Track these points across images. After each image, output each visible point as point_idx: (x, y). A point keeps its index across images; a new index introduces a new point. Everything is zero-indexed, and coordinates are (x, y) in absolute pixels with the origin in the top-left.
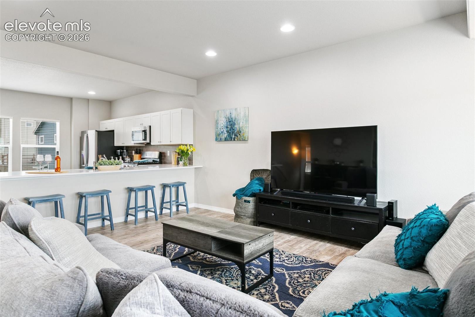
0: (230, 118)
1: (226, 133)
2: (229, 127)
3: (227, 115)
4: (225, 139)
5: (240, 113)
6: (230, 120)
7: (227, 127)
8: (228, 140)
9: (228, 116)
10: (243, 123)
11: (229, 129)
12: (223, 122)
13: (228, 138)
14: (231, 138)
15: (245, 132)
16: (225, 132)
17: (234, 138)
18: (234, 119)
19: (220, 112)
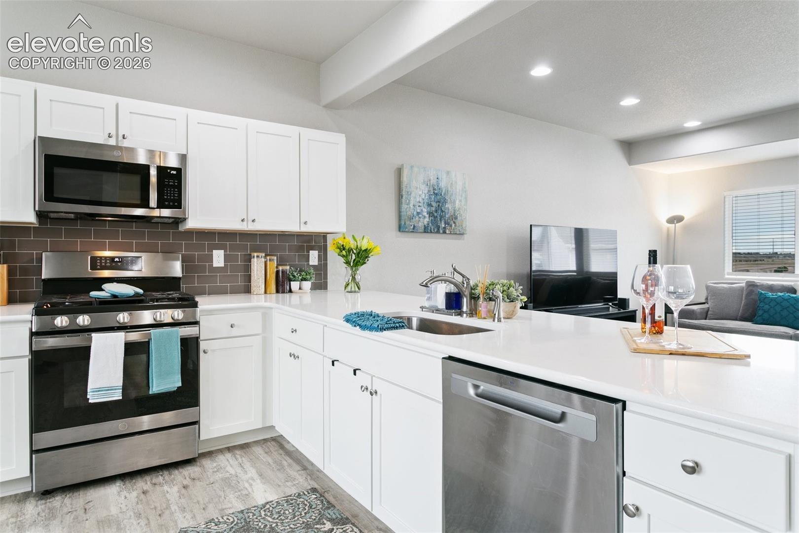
0: (436, 187)
1: (427, 216)
2: (434, 204)
3: (430, 180)
4: (425, 229)
5: (456, 182)
6: (435, 192)
7: (430, 205)
8: (431, 232)
9: (432, 182)
10: (460, 201)
11: (433, 209)
12: (421, 193)
13: (432, 228)
14: (438, 228)
15: (465, 219)
16: (425, 214)
17: (445, 228)
18: (444, 191)
19: (416, 169)
